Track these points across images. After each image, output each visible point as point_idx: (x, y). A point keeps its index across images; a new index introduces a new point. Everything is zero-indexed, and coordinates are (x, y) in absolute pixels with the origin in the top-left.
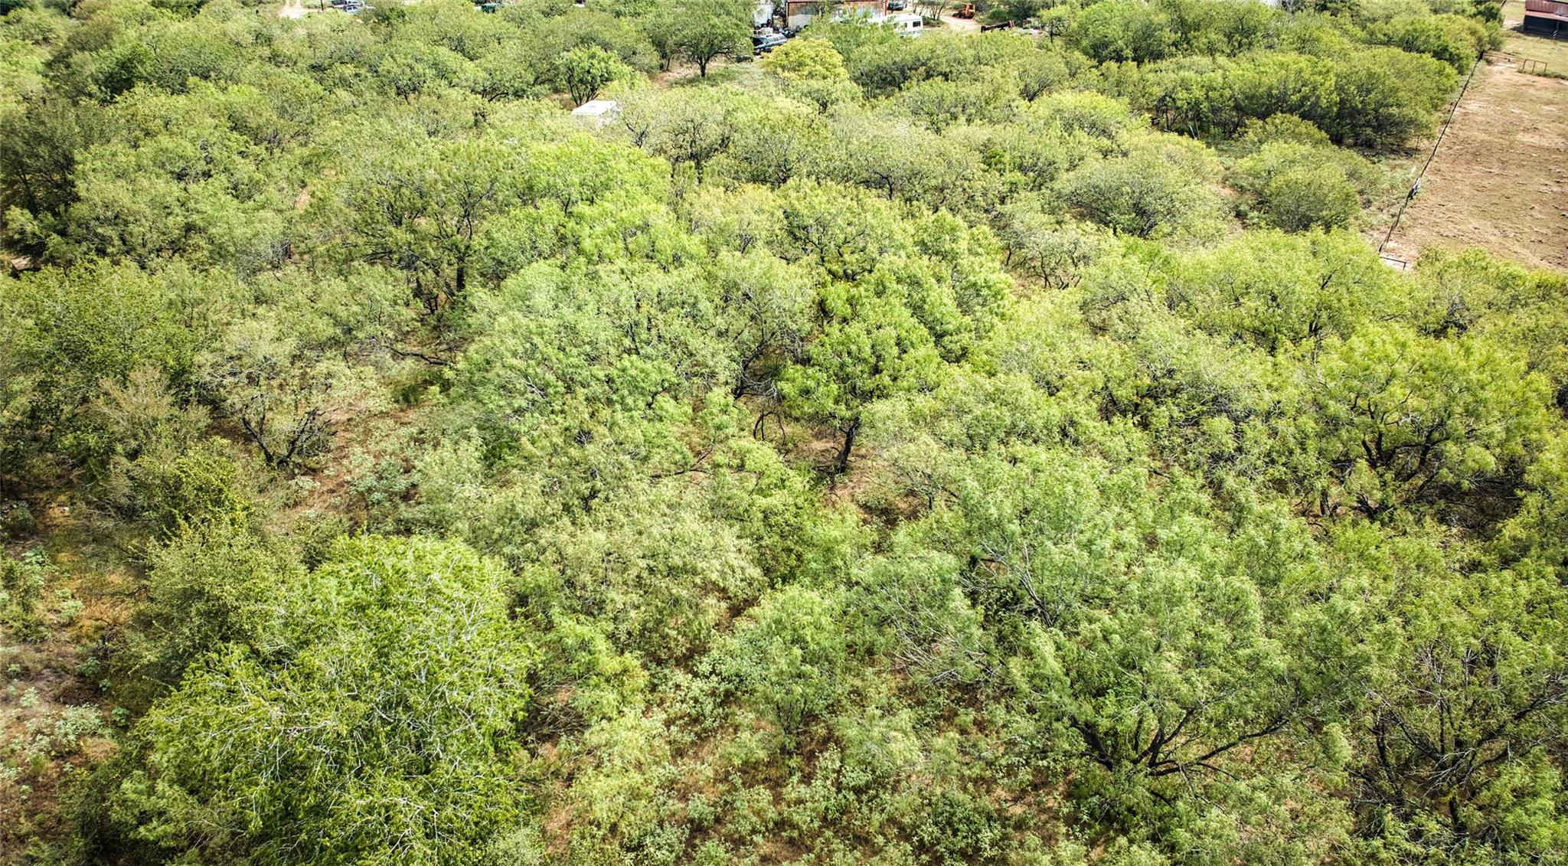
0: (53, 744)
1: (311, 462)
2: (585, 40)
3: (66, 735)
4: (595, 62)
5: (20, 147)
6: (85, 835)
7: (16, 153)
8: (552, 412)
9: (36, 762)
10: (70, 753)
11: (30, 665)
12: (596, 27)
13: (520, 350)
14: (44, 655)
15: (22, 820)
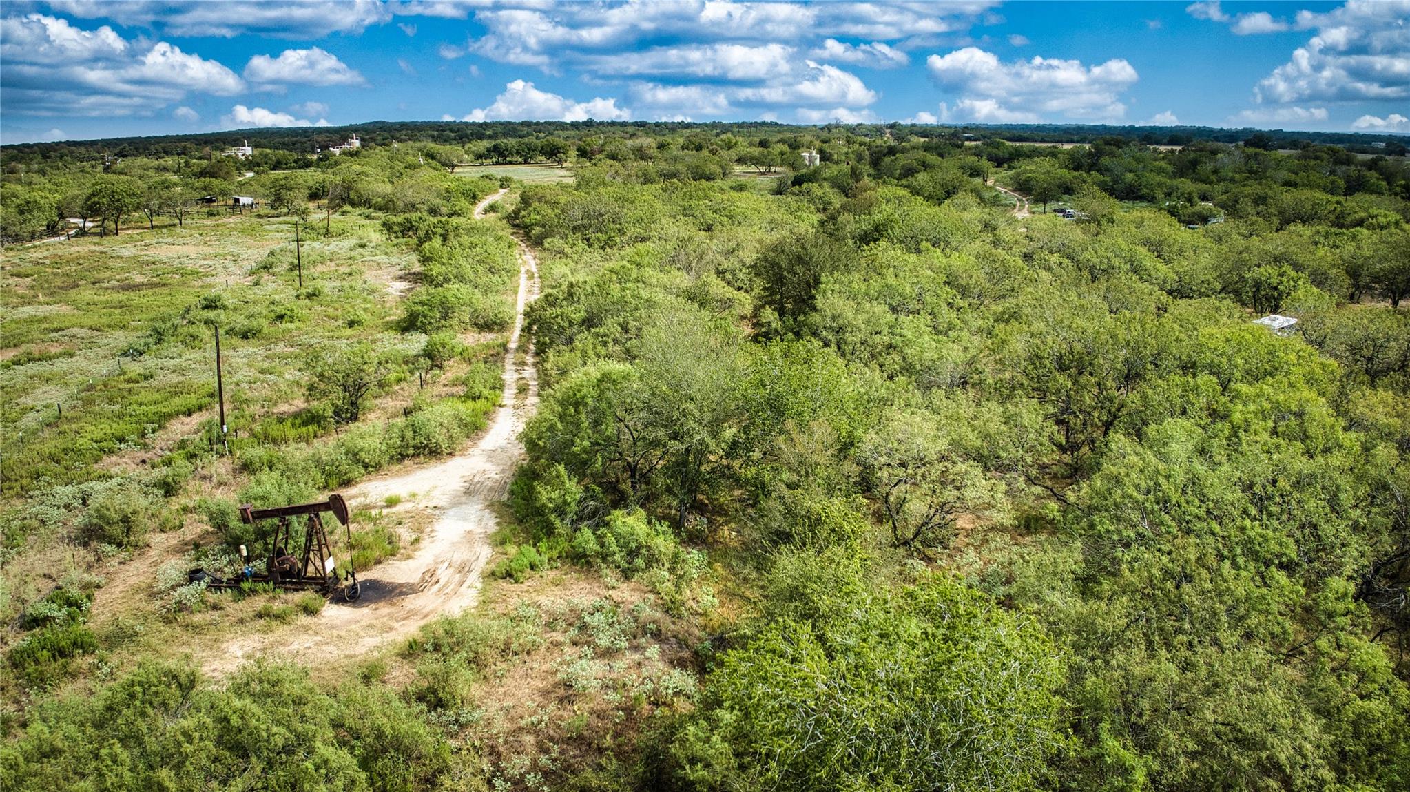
0: (655, 691)
1: (929, 552)
2: (1277, 260)
3: (667, 688)
4: (1285, 279)
5: (784, 263)
6: (647, 765)
7: (780, 268)
8: (1159, 550)
9: (636, 699)
10: (664, 704)
11: (664, 630)
12: (1291, 249)
13: (1143, 485)
14: (677, 628)
15: (608, 737)
